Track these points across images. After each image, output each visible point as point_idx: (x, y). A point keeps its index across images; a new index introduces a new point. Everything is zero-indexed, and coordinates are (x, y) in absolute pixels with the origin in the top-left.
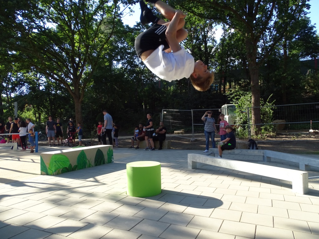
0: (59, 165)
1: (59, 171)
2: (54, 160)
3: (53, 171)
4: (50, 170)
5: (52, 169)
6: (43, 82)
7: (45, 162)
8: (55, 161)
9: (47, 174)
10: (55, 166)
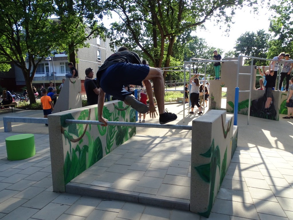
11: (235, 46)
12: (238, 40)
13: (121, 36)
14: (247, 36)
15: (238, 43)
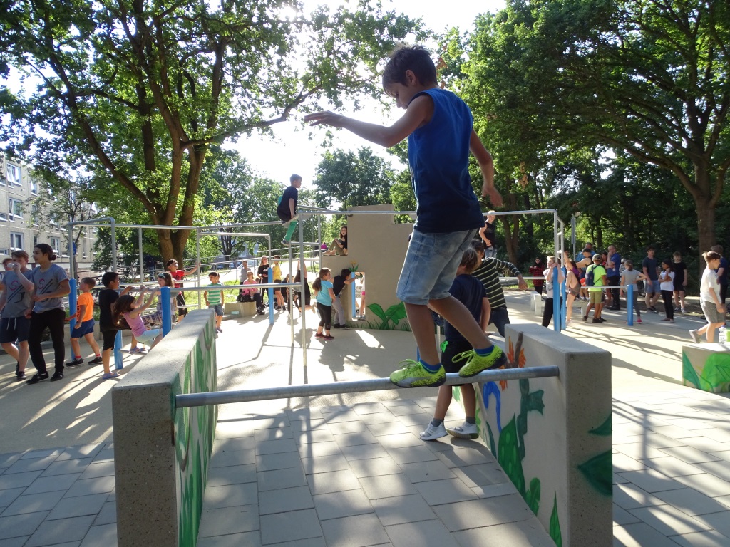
0: (725, 375)
1: (724, 386)
2: (715, 364)
3: (713, 384)
4: (704, 381)
5: (709, 380)
6: (610, 161)
7: (692, 363)
8: (717, 366)
9: (699, 388)
10: (716, 375)
11: (315, 179)
12: (321, 166)
13: (25, 133)
14: (338, 160)
15: (321, 173)
